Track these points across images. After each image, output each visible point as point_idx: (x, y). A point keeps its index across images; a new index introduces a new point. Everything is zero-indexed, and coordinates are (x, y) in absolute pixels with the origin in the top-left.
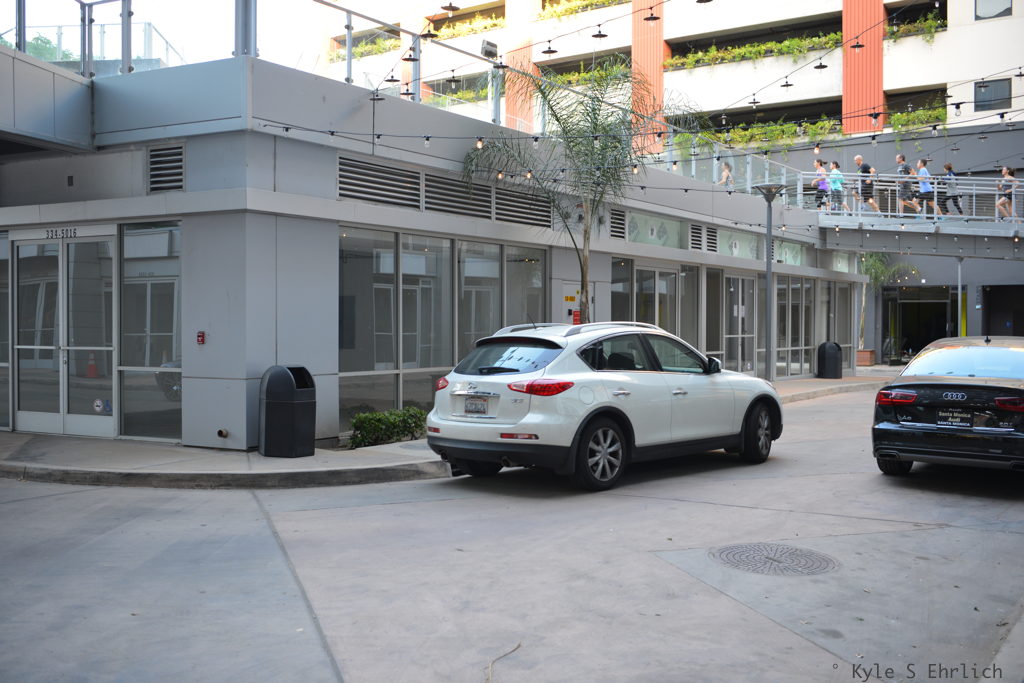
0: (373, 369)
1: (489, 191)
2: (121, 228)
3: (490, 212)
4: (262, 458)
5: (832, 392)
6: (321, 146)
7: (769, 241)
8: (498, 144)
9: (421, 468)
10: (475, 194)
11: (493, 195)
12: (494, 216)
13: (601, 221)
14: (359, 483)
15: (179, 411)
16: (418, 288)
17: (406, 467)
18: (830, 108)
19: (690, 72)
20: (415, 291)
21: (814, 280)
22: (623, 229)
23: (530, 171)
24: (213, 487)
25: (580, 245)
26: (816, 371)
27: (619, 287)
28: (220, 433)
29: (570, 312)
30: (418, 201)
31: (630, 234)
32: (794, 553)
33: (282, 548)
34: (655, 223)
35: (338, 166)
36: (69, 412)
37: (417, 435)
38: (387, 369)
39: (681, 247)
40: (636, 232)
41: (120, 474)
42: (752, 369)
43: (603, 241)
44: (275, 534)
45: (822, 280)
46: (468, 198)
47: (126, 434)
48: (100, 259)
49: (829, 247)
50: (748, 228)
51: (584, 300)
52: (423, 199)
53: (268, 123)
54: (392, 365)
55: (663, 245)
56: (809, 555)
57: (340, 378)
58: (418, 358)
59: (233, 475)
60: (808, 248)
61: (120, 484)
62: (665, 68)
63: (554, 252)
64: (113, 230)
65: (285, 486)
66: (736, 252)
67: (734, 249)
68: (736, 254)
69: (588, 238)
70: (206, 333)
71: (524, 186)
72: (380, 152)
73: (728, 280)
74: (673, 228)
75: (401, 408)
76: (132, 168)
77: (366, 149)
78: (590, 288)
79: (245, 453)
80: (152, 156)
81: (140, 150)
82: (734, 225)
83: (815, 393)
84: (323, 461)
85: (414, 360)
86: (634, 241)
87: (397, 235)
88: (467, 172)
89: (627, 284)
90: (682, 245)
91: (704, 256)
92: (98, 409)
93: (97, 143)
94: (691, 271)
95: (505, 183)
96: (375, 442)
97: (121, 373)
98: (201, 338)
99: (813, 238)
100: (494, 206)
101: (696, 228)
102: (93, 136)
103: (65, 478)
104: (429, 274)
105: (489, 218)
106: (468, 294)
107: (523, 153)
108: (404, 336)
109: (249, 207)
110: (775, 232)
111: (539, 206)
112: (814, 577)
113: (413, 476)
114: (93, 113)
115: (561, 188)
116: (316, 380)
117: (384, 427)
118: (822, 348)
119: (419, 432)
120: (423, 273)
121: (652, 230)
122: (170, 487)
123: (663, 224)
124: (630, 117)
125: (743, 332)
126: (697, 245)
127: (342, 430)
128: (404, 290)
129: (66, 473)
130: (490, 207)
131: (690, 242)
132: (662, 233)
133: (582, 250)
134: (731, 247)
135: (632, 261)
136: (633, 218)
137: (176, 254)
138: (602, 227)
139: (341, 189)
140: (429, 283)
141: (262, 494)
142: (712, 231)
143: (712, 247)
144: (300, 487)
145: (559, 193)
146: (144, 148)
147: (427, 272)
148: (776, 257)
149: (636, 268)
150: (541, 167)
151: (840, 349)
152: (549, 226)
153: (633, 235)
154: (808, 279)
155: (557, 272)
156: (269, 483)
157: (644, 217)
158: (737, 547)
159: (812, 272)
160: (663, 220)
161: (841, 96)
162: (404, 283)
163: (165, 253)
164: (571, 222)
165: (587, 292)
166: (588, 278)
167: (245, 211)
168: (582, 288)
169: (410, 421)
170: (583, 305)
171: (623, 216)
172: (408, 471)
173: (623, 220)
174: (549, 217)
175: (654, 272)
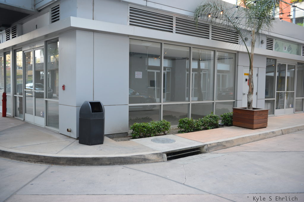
1: (209, 27)
3: (209, 36)
9: (146, 157)
12: (210, 37)
13: (262, 42)
14: (110, 164)
22: (272, 46)
24: (35, 162)
25: (250, 51)
28: (68, 130)
29: (246, 80)
30: (172, 29)
31: (275, 49)
34: (287, 44)
35: (129, 11)
36: (35, 115)
39: (298, 55)
40: (278, 48)
43: (261, 50)
51: (251, 74)
52: (174, 28)
55: (290, 54)
57: (129, 106)
63: (239, 54)
74: (294, 47)
75: (162, 120)
77: (143, 3)
80: (52, 11)
86: (278, 51)
87: (161, 43)
92: (41, 115)
94: (302, 64)
95: (215, 23)
98: (64, 87)
100: (211, 33)
102: (35, 5)
105: (208, 38)
111: (233, 35)
113: (142, 161)
121: (285, 48)
123: (290, 45)
127: (129, 129)
130: (209, 34)
131: (302, 53)
132: (289, 49)
133: (251, 53)
135: (276, 60)
136: (277, 42)
138: (262, 45)
139: (131, 22)
144: (77, 165)
145: (241, 29)
146: (50, 8)
149: (277, 63)
152: (238, 44)
153: (277, 49)
155: (240, 63)
156: (61, 162)
157: (281, 42)
164: (247, 42)
165: (252, 70)
166: (254, 65)
168: (250, 68)
169: (161, 127)
170: (251, 76)
171: (272, 41)
172: (139, 159)
173: (272, 43)
174: (238, 39)
175: (286, 65)
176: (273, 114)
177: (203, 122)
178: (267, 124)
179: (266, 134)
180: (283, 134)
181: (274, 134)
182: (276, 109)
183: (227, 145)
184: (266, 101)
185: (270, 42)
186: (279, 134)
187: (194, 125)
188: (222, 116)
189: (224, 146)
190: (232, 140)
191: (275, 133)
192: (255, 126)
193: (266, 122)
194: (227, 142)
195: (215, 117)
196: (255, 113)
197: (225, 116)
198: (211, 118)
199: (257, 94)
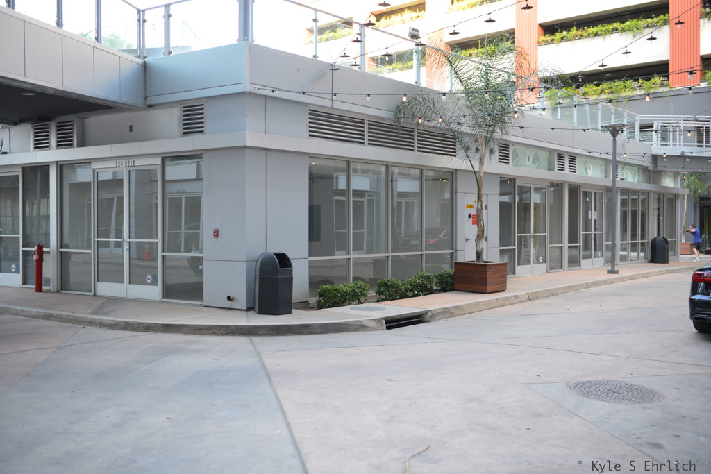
0: (334, 255)
1: (413, 132)
2: (164, 159)
3: (413, 146)
4: (257, 315)
5: (661, 273)
6: (297, 102)
7: (614, 164)
8: (419, 100)
9: (364, 323)
10: (402, 134)
11: (416, 134)
12: (416, 149)
13: (492, 152)
14: (322, 333)
15: (201, 283)
16: (365, 199)
17: (354, 323)
18: (660, 69)
19: (557, 46)
20: (363, 201)
21: (648, 193)
22: (508, 160)
23: (441, 117)
24: (223, 334)
25: (477, 169)
26: (649, 258)
27: (506, 199)
28: (229, 298)
29: (470, 216)
30: (363, 139)
31: (513, 161)
32: (629, 388)
33: (268, 376)
34: (531, 152)
35: (308, 116)
36: (130, 283)
37: (362, 301)
38: (342, 255)
39: (550, 170)
40: (517, 159)
41: (163, 324)
42: (602, 256)
43: (493, 166)
44: (264, 366)
45: (654, 192)
46: (398, 137)
47: (167, 298)
48: (152, 181)
49: (659, 169)
50: (598, 155)
51: (480, 207)
52: (366, 138)
53: (260, 87)
54: (346, 252)
55: (538, 168)
56: (640, 389)
57: (310, 262)
58: (365, 248)
59: (237, 326)
60: (644, 170)
61: (163, 331)
62: (539, 44)
63: (458, 172)
64: (158, 161)
65: (272, 335)
66: (590, 173)
67: (588, 171)
68: (590, 174)
69: (483, 164)
70: (220, 230)
71: (437, 128)
72: (337, 105)
73: (585, 193)
74: (544, 156)
75: (351, 282)
76: (171, 119)
77: (327, 103)
78: (484, 198)
79: (245, 312)
80: (184, 111)
81: (176, 107)
82: (588, 154)
83: (648, 273)
84: (297, 318)
85: (362, 249)
86: (516, 165)
87: (348, 162)
88: (397, 119)
89: (512, 196)
90: (551, 168)
91: (566, 176)
92: (149, 281)
93: (149, 102)
94: (558, 186)
95: (424, 126)
96: (333, 305)
97: (163, 256)
98: (216, 233)
99: (647, 163)
100: (416, 142)
101: (561, 156)
102: (146, 98)
103: (127, 327)
104: (373, 190)
105: (413, 150)
106: (400, 203)
107: (436, 104)
108: (353, 233)
109: (248, 144)
110: (618, 159)
111: (448, 141)
112: (645, 405)
113: (359, 328)
114: (145, 83)
115: (463, 129)
116: (293, 262)
117: (339, 295)
118: (654, 242)
119: (364, 298)
120: (368, 189)
121: (529, 158)
122: (195, 334)
123: (537, 153)
124: (513, 78)
125: (595, 230)
126: (561, 168)
127: (311, 296)
128: (353, 201)
129: (127, 323)
131: (556, 166)
132: (536, 160)
133: (478, 173)
134: (586, 169)
135: (515, 179)
136: (515, 149)
137: (201, 177)
138: (493, 156)
139: (310, 131)
140: (372, 196)
141: (256, 339)
142: (573, 158)
143: (573, 169)
144: (281, 335)
145: (462, 132)
146: (179, 106)
147: (371, 188)
148: (620, 176)
149: (517, 185)
150: (449, 114)
151: (667, 242)
152: (455, 156)
153: (515, 162)
154: (643, 192)
155: (460, 188)
157: (523, 148)
158: (587, 382)
159: (646, 187)
160: (537, 151)
161: (668, 60)
162: (353, 196)
163: (194, 177)
164: (470, 153)
165: (482, 201)
166: (483, 191)
167: (246, 147)
168: (479, 198)
169: (357, 291)
170: (479, 211)
171: (508, 148)
172: (356, 325)
173: (508, 151)
174: (455, 149)
175: (531, 187)
176: (514, 274)
177: (411, 285)
178: (506, 285)
179: (507, 298)
180: (530, 300)
181: (517, 300)
182: (519, 264)
183: (457, 312)
184: (501, 251)
185: (504, 151)
186: (524, 300)
187: (401, 290)
188: (437, 276)
189: (452, 313)
190: (461, 306)
191: (518, 298)
192: (489, 288)
193: (505, 282)
194: (455, 308)
195: (429, 277)
196: (488, 267)
197: (442, 276)
198: (422, 278)
199: (486, 240)
